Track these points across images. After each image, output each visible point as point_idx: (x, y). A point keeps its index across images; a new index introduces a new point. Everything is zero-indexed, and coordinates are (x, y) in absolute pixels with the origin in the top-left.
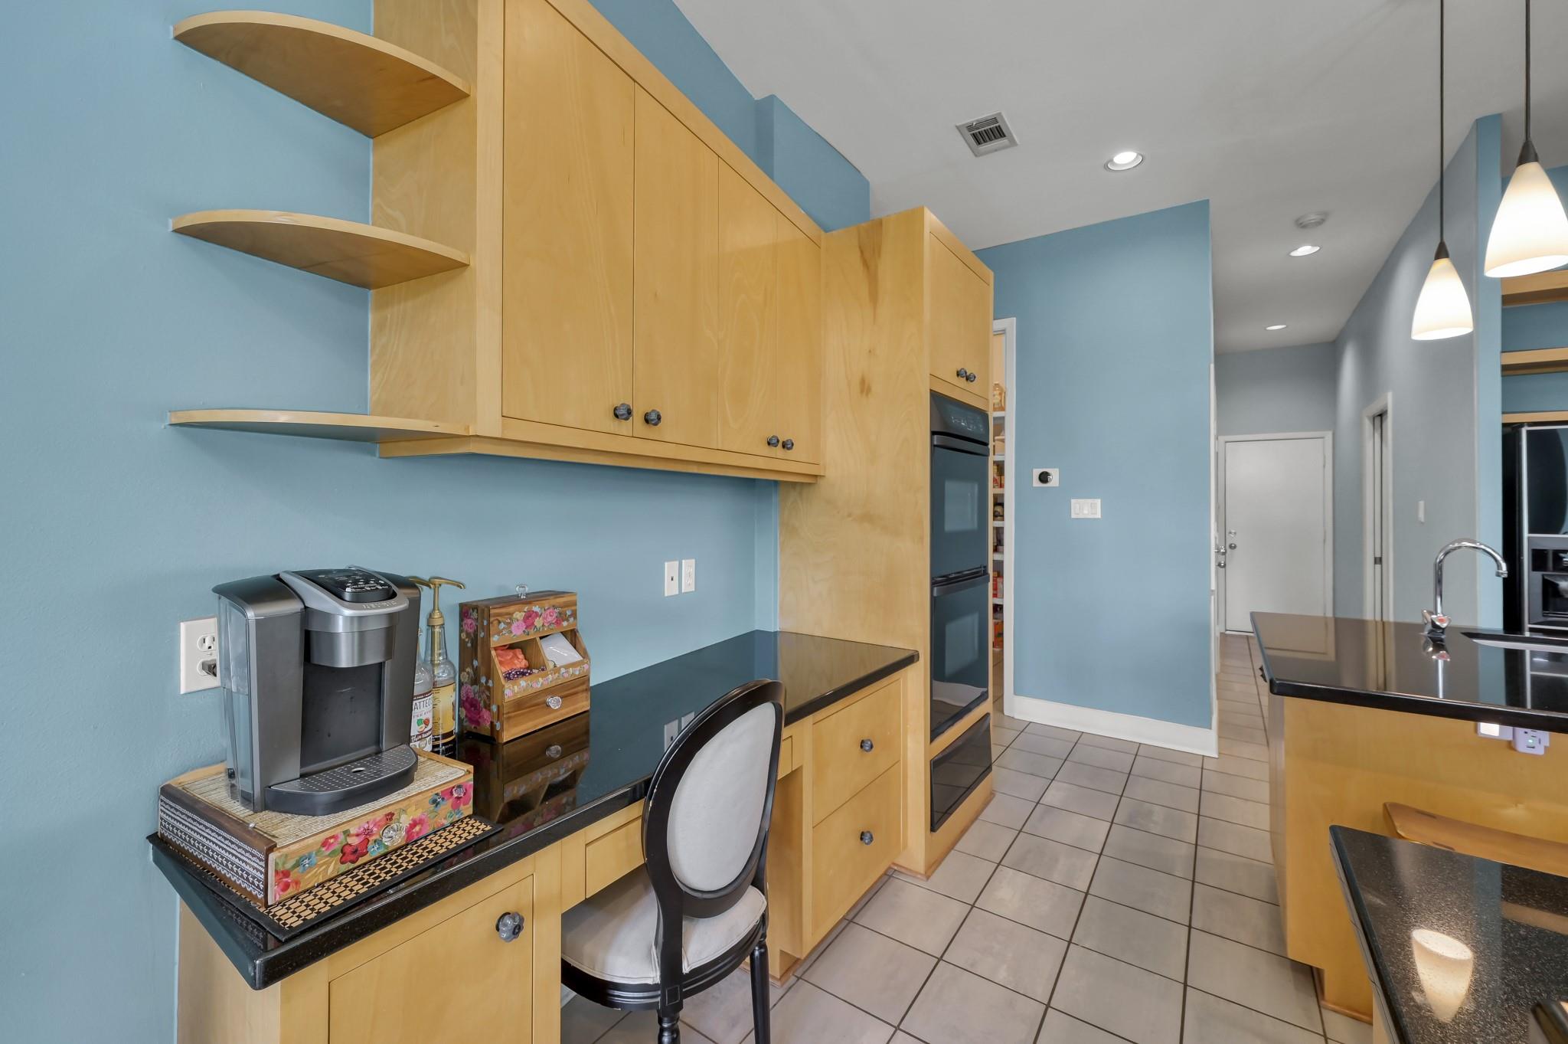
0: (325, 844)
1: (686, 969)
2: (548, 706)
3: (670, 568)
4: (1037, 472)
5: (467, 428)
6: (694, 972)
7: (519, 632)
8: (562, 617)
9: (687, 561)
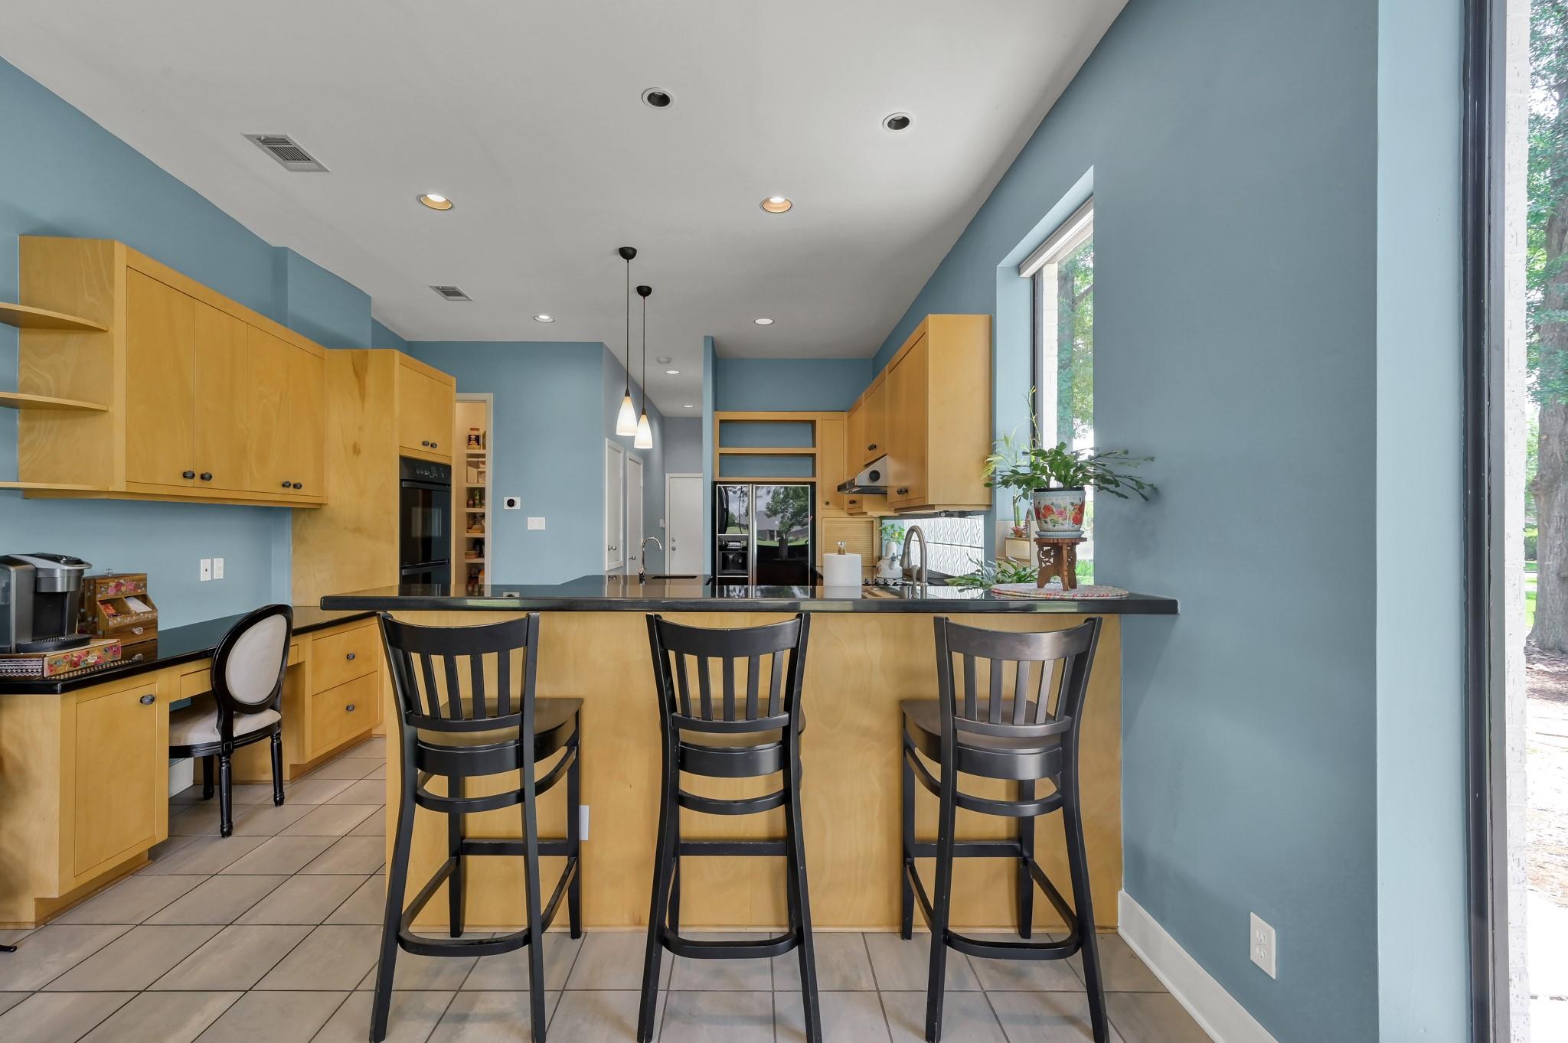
0: (64, 658)
1: (235, 735)
2: (133, 633)
3: (205, 563)
4: (506, 499)
5: (108, 488)
6: (240, 737)
7: (113, 593)
8: (137, 587)
9: (218, 559)
